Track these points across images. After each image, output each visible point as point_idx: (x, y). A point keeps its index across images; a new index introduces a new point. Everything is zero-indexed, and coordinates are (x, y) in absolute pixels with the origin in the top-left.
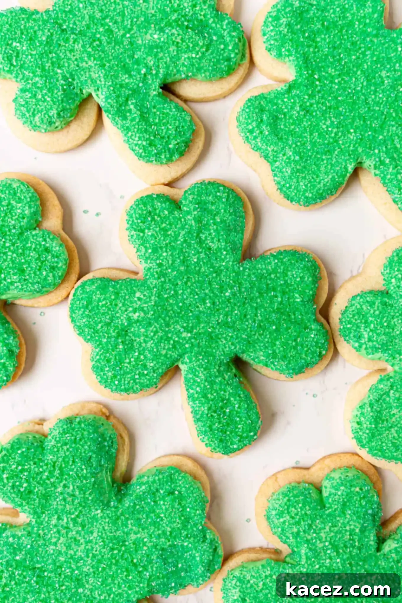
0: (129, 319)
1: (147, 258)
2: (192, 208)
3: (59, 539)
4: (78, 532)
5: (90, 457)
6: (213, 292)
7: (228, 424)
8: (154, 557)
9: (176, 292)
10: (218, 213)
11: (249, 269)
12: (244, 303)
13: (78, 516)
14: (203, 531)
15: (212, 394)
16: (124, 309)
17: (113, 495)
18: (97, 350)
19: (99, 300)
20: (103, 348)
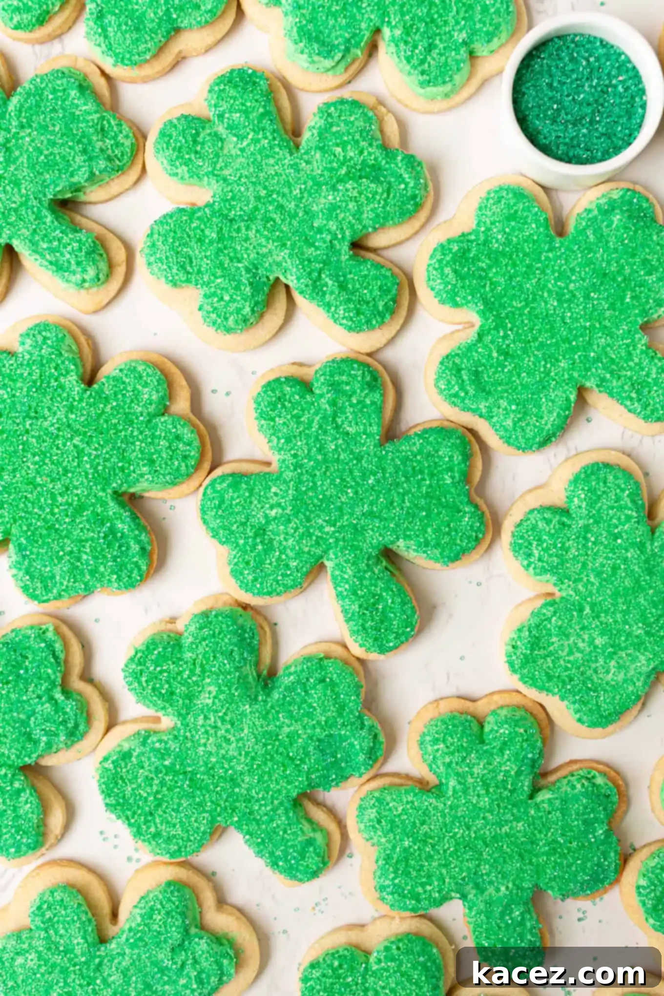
0: (266, 516)
1: (281, 449)
2: (325, 391)
3: (208, 739)
4: (227, 731)
5: (232, 651)
6: (355, 481)
7: (382, 622)
8: (311, 749)
9: (315, 483)
10: (354, 392)
11: (392, 452)
12: (390, 490)
13: (225, 714)
14: (360, 717)
15: (362, 590)
16: (259, 506)
17: (259, 689)
18: (234, 553)
19: (232, 499)
20: (240, 550)
